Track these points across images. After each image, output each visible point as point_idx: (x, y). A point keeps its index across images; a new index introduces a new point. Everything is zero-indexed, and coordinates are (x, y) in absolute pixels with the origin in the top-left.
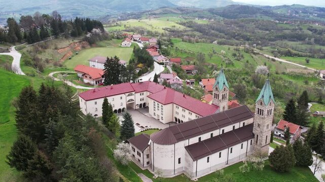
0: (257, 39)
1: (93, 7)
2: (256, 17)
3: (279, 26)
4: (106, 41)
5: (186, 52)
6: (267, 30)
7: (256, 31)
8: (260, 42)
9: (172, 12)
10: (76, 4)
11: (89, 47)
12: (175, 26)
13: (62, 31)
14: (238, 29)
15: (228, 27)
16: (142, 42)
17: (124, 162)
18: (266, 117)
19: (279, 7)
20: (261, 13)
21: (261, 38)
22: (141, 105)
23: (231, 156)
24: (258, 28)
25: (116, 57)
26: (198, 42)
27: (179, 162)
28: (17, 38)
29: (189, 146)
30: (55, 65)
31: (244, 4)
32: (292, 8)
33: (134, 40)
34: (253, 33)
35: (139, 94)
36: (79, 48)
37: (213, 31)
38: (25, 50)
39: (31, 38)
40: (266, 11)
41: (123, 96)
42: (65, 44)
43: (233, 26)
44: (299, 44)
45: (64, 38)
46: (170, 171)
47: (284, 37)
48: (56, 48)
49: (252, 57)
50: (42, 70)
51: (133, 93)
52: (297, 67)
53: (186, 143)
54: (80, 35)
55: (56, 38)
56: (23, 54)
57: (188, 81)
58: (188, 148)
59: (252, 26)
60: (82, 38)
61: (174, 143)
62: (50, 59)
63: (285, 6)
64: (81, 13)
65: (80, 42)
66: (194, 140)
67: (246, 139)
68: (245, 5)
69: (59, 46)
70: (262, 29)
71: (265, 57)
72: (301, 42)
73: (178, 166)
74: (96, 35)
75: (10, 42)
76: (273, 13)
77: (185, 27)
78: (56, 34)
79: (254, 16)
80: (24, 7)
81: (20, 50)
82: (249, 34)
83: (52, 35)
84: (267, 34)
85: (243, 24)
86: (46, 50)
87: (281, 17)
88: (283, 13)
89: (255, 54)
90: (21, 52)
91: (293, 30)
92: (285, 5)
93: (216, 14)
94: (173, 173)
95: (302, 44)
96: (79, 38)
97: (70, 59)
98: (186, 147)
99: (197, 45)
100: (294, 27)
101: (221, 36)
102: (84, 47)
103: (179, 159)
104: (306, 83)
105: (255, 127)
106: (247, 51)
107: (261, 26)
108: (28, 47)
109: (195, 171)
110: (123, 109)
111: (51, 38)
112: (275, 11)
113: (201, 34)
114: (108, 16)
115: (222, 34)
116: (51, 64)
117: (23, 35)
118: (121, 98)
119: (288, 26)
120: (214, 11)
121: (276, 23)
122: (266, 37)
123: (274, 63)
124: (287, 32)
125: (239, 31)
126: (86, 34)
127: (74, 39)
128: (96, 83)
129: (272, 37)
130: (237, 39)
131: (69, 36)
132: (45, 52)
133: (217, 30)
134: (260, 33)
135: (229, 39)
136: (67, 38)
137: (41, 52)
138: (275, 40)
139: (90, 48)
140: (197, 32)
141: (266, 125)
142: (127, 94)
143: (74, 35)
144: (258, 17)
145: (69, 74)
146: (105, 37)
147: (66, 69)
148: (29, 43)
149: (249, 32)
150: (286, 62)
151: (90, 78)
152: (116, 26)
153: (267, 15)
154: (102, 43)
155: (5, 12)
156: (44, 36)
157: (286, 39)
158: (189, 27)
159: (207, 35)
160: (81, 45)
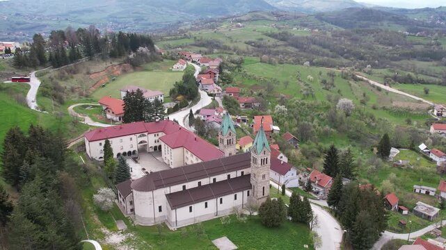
0: (374, 58)
1: (162, 10)
2: (382, 25)
3: (409, 39)
4: (155, 63)
5: (255, 79)
6: (390, 45)
7: (376, 46)
8: (377, 62)
9: (264, 19)
10: (139, 6)
11: (132, 70)
12: (262, 39)
13: (99, 51)
14: (349, 43)
15: (336, 40)
16: (202, 64)
17: (103, 208)
18: (260, 166)
19: (418, 11)
20: (390, 20)
21: (380, 56)
22: (156, 147)
23: (221, 207)
24: (378, 41)
25: (138, 90)
26: (282, 63)
27: (160, 210)
28: (38, 61)
29: (170, 194)
30: (81, 94)
31: (368, 7)
32: (437, 13)
33: (193, 62)
34: (370, 49)
35: (153, 135)
36: (119, 72)
37: (313, 47)
38: (47, 76)
39: (58, 61)
40: (398, 16)
41: (133, 136)
42: (100, 68)
43: (343, 39)
44: (433, 65)
45: (100, 59)
46: (149, 219)
47: (413, 56)
48: (88, 73)
49: (350, 85)
50: (61, 102)
51: (146, 134)
52: (409, 100)
53: (168, 190)
54: (120, 55)
55: (90, 60)
56: (43, 82)
57: (239, 118)
58: (170, 196)
59: (369, 40)
60: (124, 58)
61: (152, 190)
62: (77, 86)
63: (427, 10)
64: (145, 18)
65: (120, 64)
66: (178, 188)
67: (241, 190)
68: (372, 6)
69: (92, 71)
70: (384, 44)
71: (370, 84)
72: (435, 63)
73: (158, 214)
74: (143, 55)
75: (30, 67)
76: (406, 20)
77: (276, 40)
78: (90, 55)
79: (379, 23)
80: (73, 10)
81: (41, 76)
82: (363, 51)
83: (86, 56)
84: (390, 51)
85: (357, 36)
86: (74, 76)
87: (418, 25)
88: (421, 20)
89: (356, 80)
90: (40, 79)
91: (428, 45)
92: (428, 8)
93: (326, 21)
94: (153, 222)
95: (437, 66)
96: (120, 60)
97: (103, 86)
98: (166, 195)
99: (279, 67)
100: (429, 41)
101: (324, 53)
102: (125, 71)
103: (160, 208)
104: (409, 122)
105: (252, 176)
106: (345, 77)
107: (382, 39)
108: (52, 72)
109: (175, 221)
110: (134, 151)
111: (84, 59)
112: (411, 17)
113: (297, 50)
114: (180, 22)
115: (326, 51)
116: (77, 94)
117: (47, 57)
118: (131, 139)
119: (421, 40)
120: (323, 17)
121: (405, 36)
122: (388, 55)
123: (378, 93)
124: (419, 48)
125: (350, 46)
126: (130, 54)
127: (113, 60)
128: (120, 120)
129: (395, 55)
130: (346, 58)
131: (108, 56)
132: (72, 78)
133: (320, 45)
134: (380, 48)
135: (336, 57)
136: (104, 59)
137: (67, 79)
138: (400, 60)
139: (133, 72)
140: (291, 48)
141: (261, 175)
142: (138, 135)
143: (113, 55)
144: (385, 25)
145: (94, 106)
146: (155, 58)
147: (92, 101)
148: (55, 67)
149: (365, 48)
150: (397, 92)
151: (113, 113)
152: (184, 38)
153: (397, 24)
154: (149, 66)
155: (48, 16)
156: (75, 57)
157: (415, 57)
158: (282, 40)
159: (305, 51)
160: (121, 69)
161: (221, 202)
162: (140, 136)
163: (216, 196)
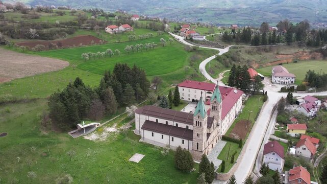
11: (321, 59)
13: (299, 40)
23: (173, 144)
29: (148, 121)
36: (307, 58)
41: (203, 91)
42: (291, 52)
48: (277, 54)
53: (147, 118)
55: (289, 45)
60: (317, 48)
61: (139, 114)
65: (311, 52)
66: (154, 119)
67: (188, 139)
69: (282, 52)
78: (289, 41)
94: (139, 132)
96: (314, 49)
97: (280, 64)
109: (143, 136)
127: (307, 48)
131: (305, 45)
132: (260, 54)
137: (254, 54)
142: (207, 91)
160: (310, 56)
161: (173, 140)
162: (208, 93)
163: (170, 135)
